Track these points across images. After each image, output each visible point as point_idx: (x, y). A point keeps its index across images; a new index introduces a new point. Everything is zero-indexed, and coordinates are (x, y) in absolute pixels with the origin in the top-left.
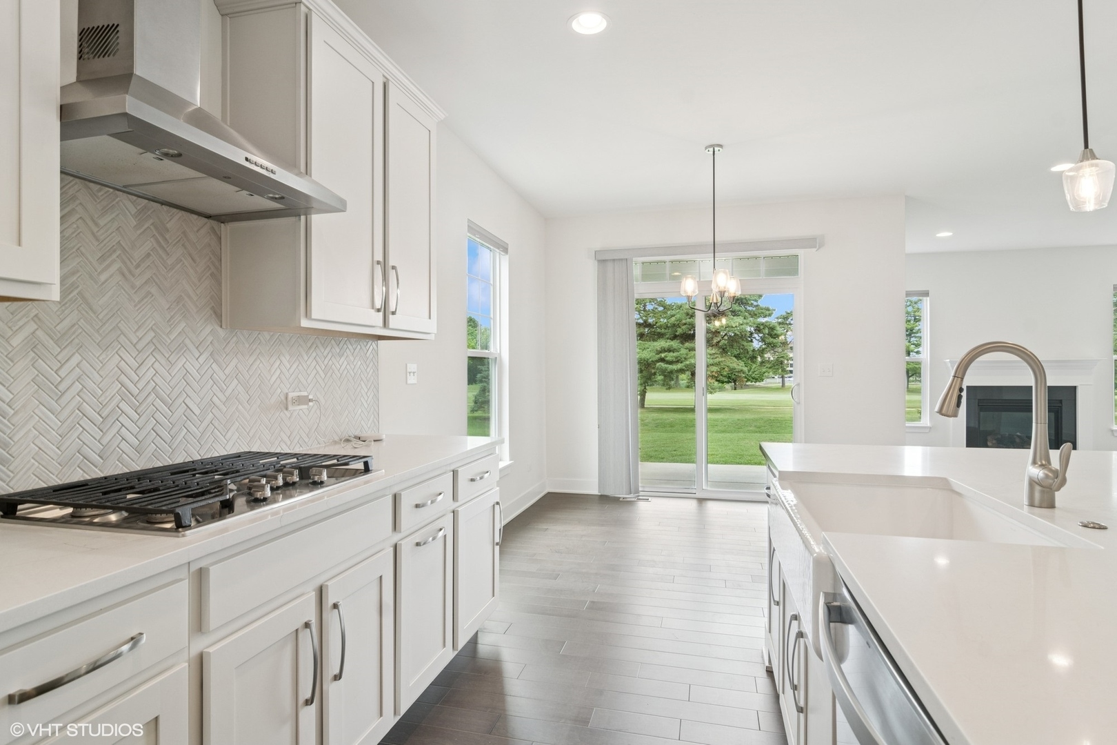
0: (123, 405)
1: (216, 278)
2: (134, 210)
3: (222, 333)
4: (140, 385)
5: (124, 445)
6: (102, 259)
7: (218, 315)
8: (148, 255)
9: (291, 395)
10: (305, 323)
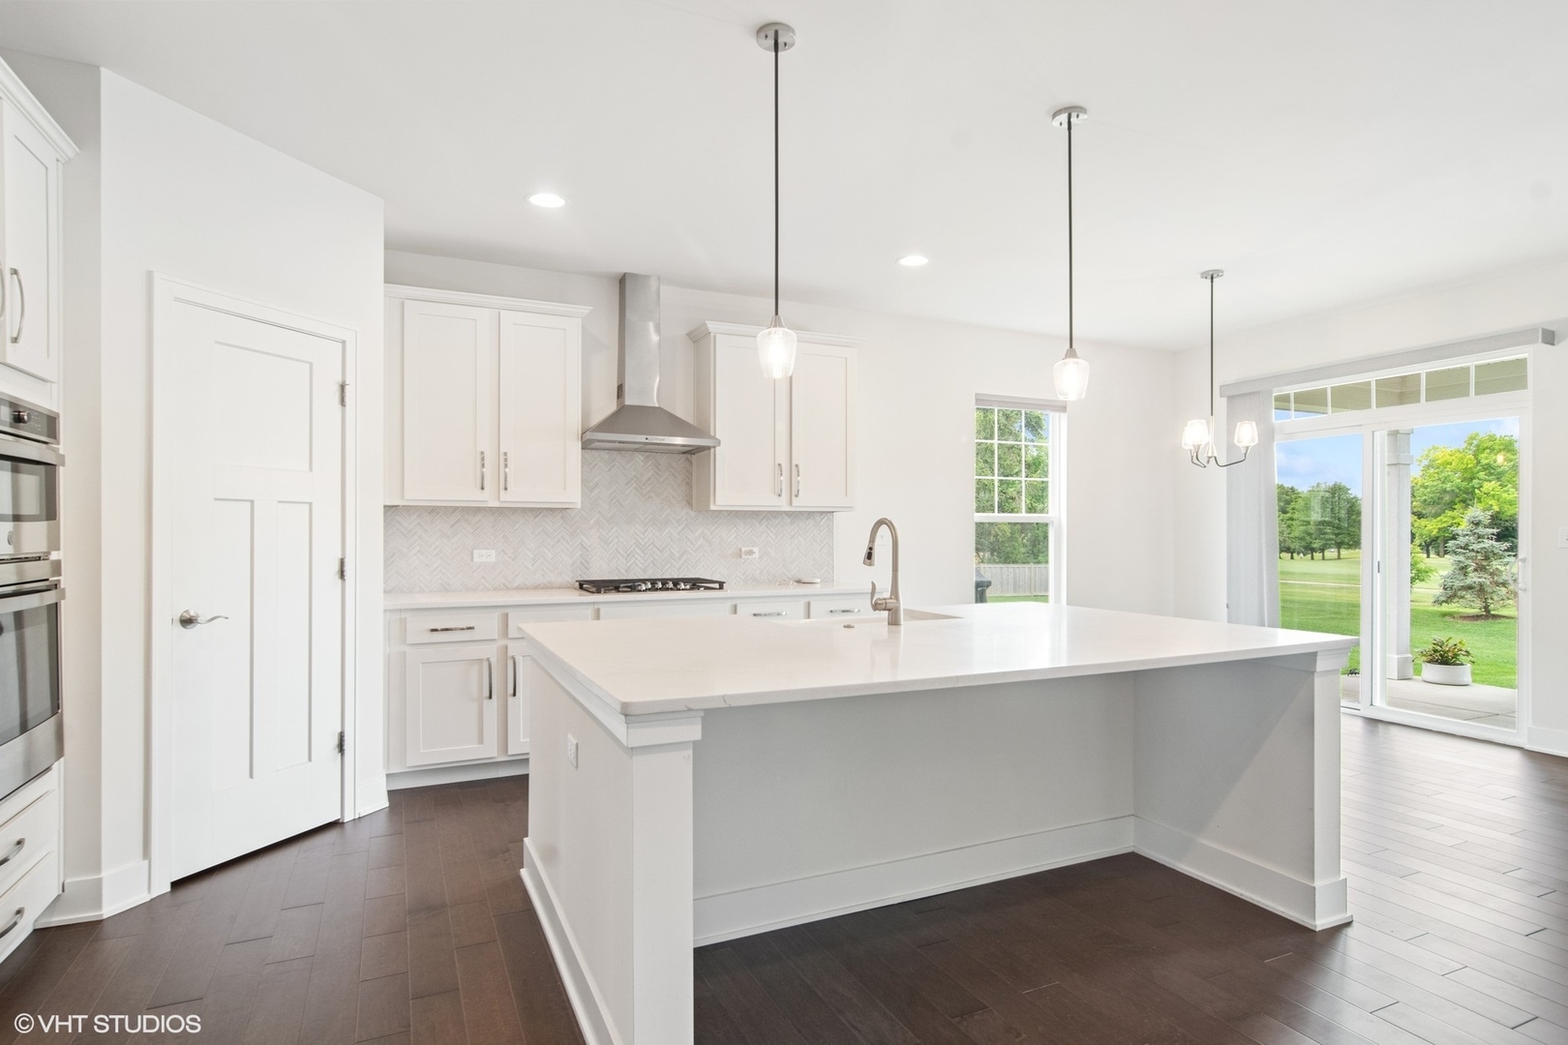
0: (636, 549)
1: (689, 484)
2: (642, 458)
3: (693, 514)
4: (645, 541)
5: (637, 568)
6: (627, 484)
7: (690, 503)
8: (649, 479)
9: (743, 549)
10: (713, 508)
